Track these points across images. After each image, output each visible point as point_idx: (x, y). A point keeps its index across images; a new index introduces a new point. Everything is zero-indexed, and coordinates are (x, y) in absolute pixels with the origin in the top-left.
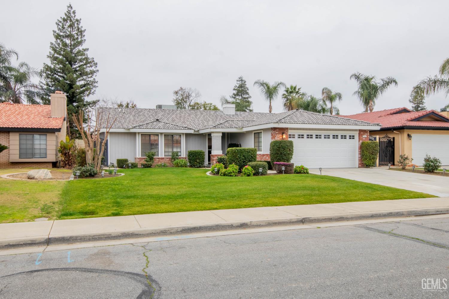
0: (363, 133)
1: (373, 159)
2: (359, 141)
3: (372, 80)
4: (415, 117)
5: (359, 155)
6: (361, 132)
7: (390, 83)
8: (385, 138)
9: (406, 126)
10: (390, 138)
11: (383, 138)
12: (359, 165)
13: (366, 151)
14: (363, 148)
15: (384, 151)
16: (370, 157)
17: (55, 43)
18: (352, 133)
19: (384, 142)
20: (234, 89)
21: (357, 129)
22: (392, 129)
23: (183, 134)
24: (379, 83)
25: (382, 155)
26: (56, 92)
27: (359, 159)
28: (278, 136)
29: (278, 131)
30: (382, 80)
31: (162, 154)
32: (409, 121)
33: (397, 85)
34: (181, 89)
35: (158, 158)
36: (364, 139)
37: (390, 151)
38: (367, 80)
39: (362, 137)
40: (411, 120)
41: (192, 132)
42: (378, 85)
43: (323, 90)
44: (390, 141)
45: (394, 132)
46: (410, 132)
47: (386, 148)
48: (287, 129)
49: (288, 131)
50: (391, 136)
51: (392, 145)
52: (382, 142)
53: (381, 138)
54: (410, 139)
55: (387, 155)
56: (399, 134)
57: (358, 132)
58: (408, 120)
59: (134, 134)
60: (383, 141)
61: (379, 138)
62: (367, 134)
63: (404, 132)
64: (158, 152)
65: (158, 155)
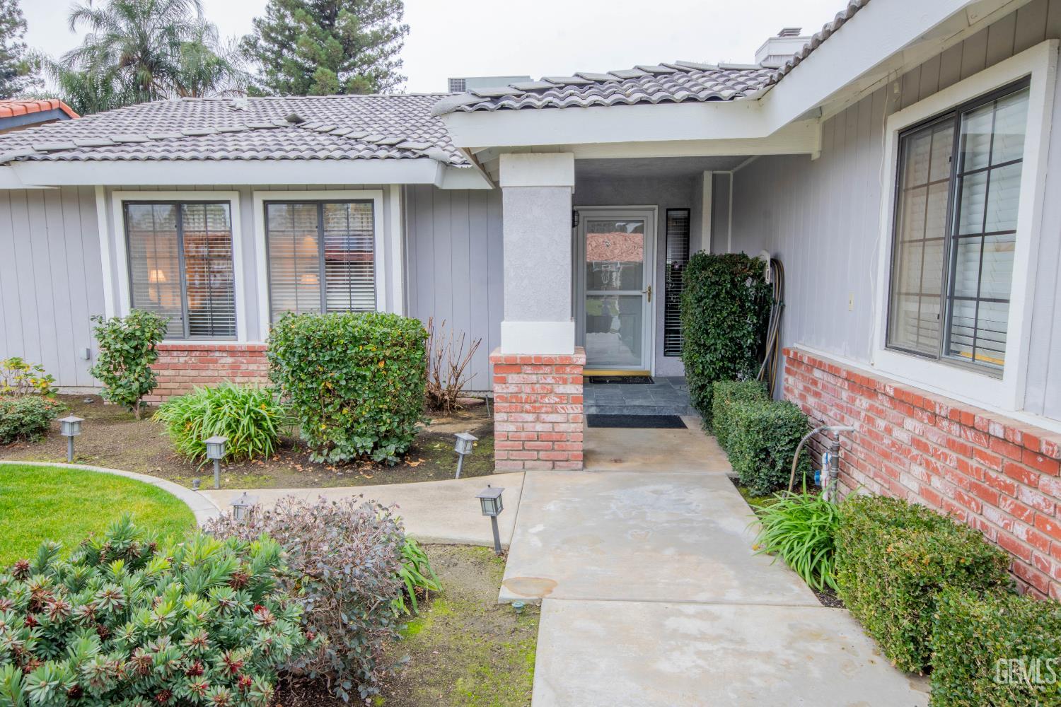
23: (385, 189)
31: (252, 329)
35: (232, 352)
41: (425, 173)
59: (81, 197)
64: (233, 310)
65: (230, 331)
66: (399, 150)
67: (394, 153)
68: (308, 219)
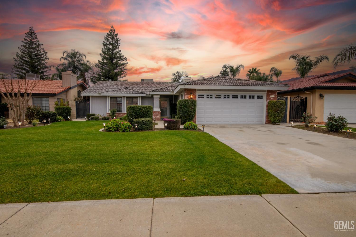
0: (271, 93)
1: (278, 116)
2: (267, 101)
3: (308, 58)
4: (330, 79)
5: (266, 113)
6: (269, 92)
7: (323, 60)
8: (297, 98)
9: (317, 86)
10: (302, 98)
11: (294, 98)
12: (266, 121)
13: (271, 110)
14: (270, 106)
15: (295, 109)
16: (275, 114)
17: (104, 48)
18: (260, 94)
19: (295, 102)
20: (220, 73)
21: (265, 90)
22: (304, 90)
23: (140, 97)
24: (313, 61)
25: (293, 113)
26: (67, 71)
27: (266, 116)
28: (187, 96)
29: (186, 92)
30: (316, 58)
31: (124, 111)
32: (323, 82)
33: (328, 61)
34: (178, 72)
35: (122, 114)
36: (272, 98)
37: (301, 109)
38: (304, 59)
39: (269, 97)
40: (326, 81)
41: (144, 95)
42: (313, 62)
43: (271, 69)
44: (302, 101)
45: (306, 92)
46: (322, 92)
47: (298, 107)
48: (195, 90)
49: (196, 92)
50: (304, 96)
51: (304, 104)
52: (294, 102)
53: (293, 98)
54: (322, 99)
55: (299, 113)
56: (311, 94)
57: (266, 93)
58: (321, 81)
59: (105, 97)
60: (294, 100)
61: (291, 98)
62: (275, 94)
63: (315, 92)
64: (122, 109)
65: (122, 111)
66: (142, 93)
67: (141, 93)
68: (131, 100)
